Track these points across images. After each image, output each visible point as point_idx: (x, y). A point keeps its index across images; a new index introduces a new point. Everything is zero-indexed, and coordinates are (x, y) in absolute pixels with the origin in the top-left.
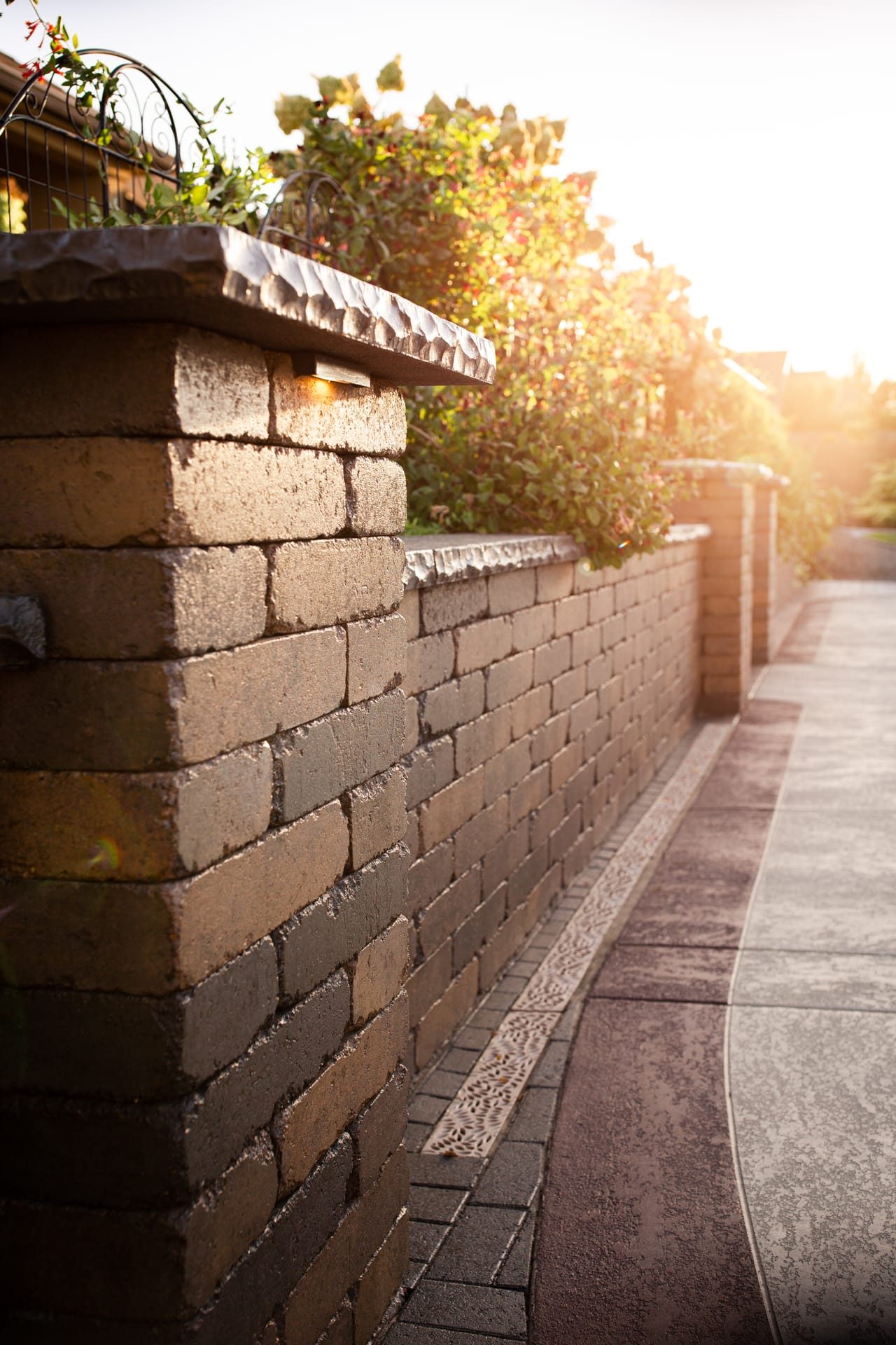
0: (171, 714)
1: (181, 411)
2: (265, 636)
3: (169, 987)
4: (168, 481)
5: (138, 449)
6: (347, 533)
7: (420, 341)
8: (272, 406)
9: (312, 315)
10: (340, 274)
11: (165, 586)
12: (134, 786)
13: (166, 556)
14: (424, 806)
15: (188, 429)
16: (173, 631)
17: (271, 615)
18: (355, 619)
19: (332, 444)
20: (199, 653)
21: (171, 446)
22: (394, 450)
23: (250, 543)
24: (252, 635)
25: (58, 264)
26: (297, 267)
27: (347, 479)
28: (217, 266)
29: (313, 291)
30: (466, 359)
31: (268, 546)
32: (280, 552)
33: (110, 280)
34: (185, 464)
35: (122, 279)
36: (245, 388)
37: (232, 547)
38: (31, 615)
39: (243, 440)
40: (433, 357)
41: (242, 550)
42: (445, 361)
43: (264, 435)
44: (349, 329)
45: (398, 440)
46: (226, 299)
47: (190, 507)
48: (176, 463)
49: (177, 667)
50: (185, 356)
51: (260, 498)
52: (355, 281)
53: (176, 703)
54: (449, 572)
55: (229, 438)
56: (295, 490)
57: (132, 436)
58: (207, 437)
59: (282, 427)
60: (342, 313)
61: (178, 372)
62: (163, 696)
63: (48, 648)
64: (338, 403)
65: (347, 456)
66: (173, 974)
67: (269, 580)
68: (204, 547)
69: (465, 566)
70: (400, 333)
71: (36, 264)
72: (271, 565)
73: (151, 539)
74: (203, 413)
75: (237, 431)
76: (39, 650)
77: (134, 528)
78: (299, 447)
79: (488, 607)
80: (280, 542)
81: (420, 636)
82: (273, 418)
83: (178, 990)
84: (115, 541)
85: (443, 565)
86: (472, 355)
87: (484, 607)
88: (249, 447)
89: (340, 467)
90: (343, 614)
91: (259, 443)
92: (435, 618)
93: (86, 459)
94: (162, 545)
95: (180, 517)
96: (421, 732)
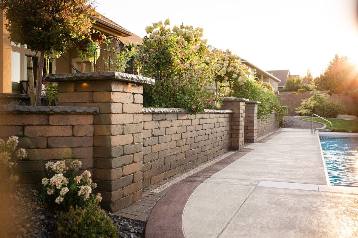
0: (111, 119)
1: (112, 89)
2: (122, 113)
3: (110, 146)
4: (111, 96)
5: (108, 92)
6: (133, 103)
7: (141, 80)
8: (123, 88)
9: (125, 79)
10: (129, 74)
11: (110, 106)
12: (107, 126)
13: (111, 103)
14: (152, 146)
15: (113, 90)
16: (111, 111)
17: (123, 111)
18: (134, 113)
19: (131, 92)
20: (114, 113)
21: (111, 92)
22: (141, 93)
23: (120, 103)
24: (120, 113)
25: (101, 75)
26: (123, 74)
27: (134, 97)
28: (114, 75)
29: (125, 76)
30: (149, 82)
31: (122, 103)
32: (124, 104)
33: (105, 77)
34: (113, 94)
35: (106, 77)
36: (120, 86)
37: (118, 103)
38: (98, 109)
39: (119, 92)
40: (143, 82)
41: (119, 104)
42: (145, 82)
43: (122, 91)
44: (130, 80)
45: (142, 92)
46: (115, 79)
47: (113, 99)
48: (112, 94)
49: (111, 114)
50: (113, 83)
51: (121, 98)
52: (131, 75)
53: (111, 118)
54: (156, 111)
55: (118, 92)
56: (126, 97)
57: (108, 91)
58: (115, 91)
59: (124, 90)
60: (129, 78)
61: (112, 85)
62: (110, 117)
63: (100, 112)
64: (132, 88)
65: (134, 94)
66: (111, 145)
67: (122, 107)
68: (115, 103)
69: (159, 111)
70: (138, 80)
71: (99, 75)
72: (123, 105)
73: (109, 102)
74: (115, 89)
75: (119, 91)
76: (99, 113)
77: (107, 100)
78: (127, 93)
79: (166, 118)
80: (124, 103)
81: (152, 121)
82: (123, 89)
83: (111, 147)
84: (106, 102)
85: (155, 110)
86: (150, 81)
87: (165, 118)
88: (120, 93)
89: (133, 95)
90: (133, 112)
91: (121, 92)
92: (155, 118)
93: (103, 94)
94: (110, 102)
95: (112, 99)
96: (152, 135)
